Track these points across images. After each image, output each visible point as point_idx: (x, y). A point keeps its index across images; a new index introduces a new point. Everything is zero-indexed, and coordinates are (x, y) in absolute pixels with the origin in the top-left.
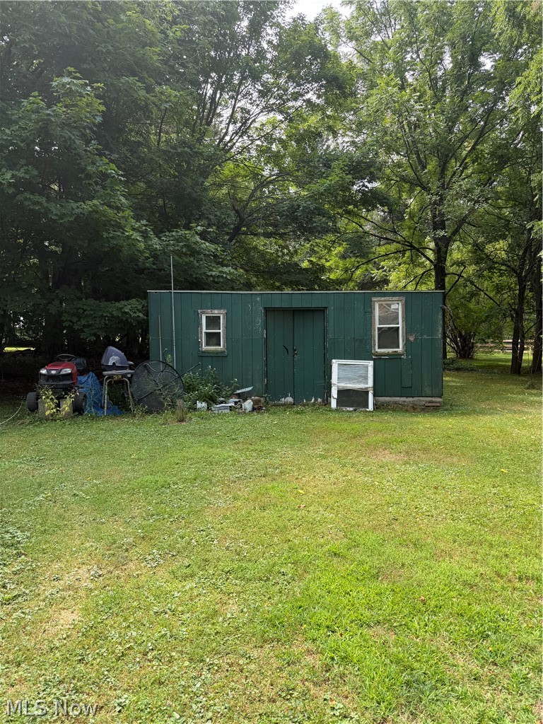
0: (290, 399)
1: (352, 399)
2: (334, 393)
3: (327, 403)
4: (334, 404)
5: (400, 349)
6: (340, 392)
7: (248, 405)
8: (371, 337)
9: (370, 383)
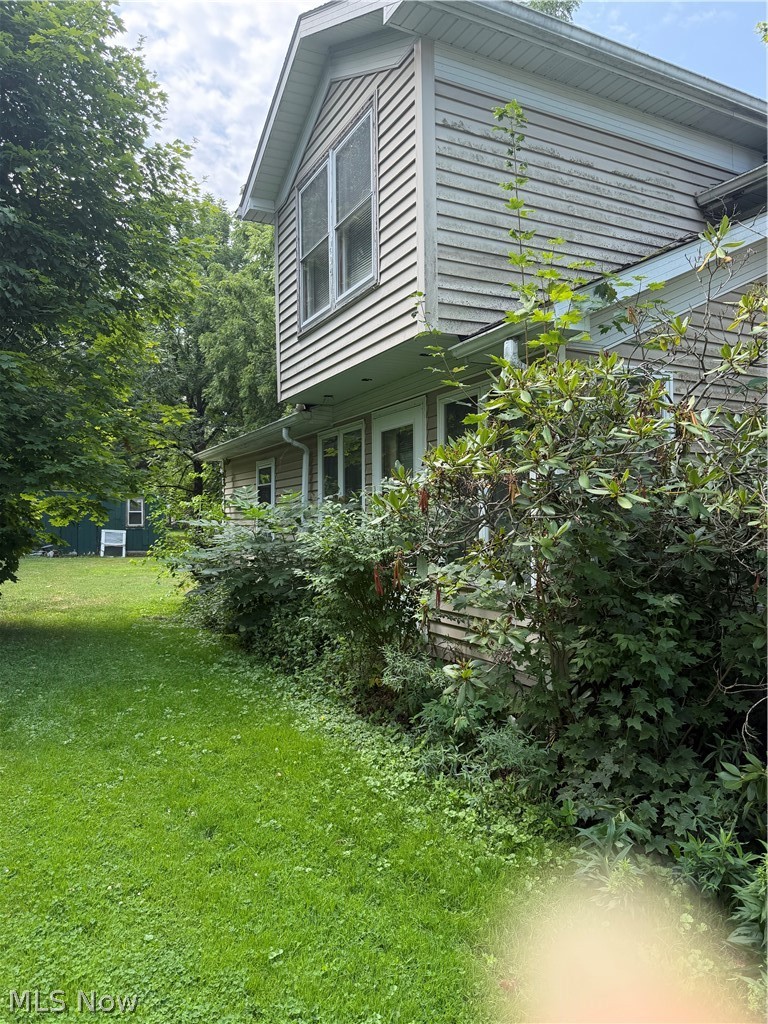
0: (75, 553)
1: (114, 551)
2: (103, 548)
3: (98, 554)
4: (102, 554)
5: (142, 525)
6: (106, 548)
7: (51, 553)
8: (125, 518)
9: (124, 543)
